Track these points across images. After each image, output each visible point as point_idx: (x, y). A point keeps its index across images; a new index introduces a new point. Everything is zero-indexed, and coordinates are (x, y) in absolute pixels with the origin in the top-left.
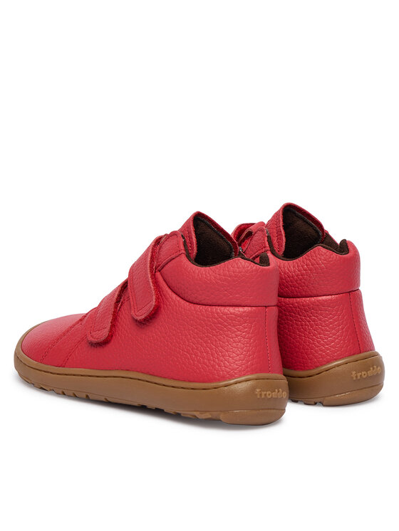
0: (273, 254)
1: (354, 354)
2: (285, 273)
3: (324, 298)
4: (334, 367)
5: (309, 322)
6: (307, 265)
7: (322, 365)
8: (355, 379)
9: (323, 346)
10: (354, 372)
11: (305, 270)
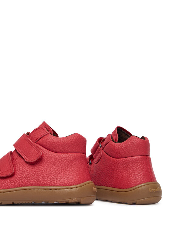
0: (113, 141)
1: (149, 182)
2: (118, 147)
3: (136, 157)
4: (141, 186)
5: (129, 167)
6: (128, 143)
7: (136, 186)
8: (150, 192)
9: (136, 177)
10: (150, 189)
11: (127, 145)
